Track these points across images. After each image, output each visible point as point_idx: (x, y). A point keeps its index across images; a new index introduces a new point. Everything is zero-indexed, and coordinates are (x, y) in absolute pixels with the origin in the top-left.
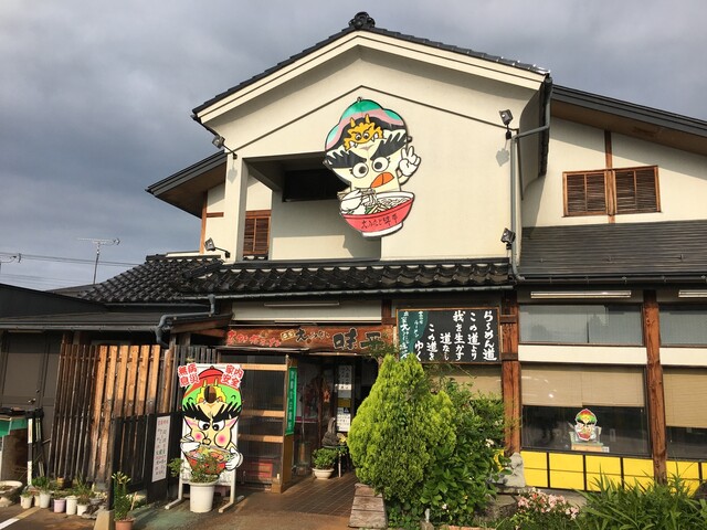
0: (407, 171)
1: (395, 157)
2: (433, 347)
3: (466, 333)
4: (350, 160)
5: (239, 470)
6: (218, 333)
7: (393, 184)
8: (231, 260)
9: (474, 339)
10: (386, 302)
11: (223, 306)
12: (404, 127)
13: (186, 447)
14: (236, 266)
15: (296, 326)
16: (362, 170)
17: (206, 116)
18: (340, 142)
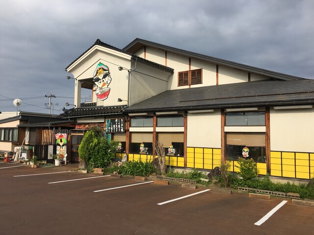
0: (109, 82)
1: (107, 78)
2: (112, 128)
3: (118, 125)
4: (98, 80)
5: (67, 157)
6: (73, 126)
7: (106, 86)
8: (76, 107)
9: (119, 126)
10: (105, 117)
11: (75, 119)
12: (108, 70)
13: (57, 152)
14: (76, 109)
15: (88, 124)
16: (100, 82)
17: (69, 70)
18: (96, 75)
